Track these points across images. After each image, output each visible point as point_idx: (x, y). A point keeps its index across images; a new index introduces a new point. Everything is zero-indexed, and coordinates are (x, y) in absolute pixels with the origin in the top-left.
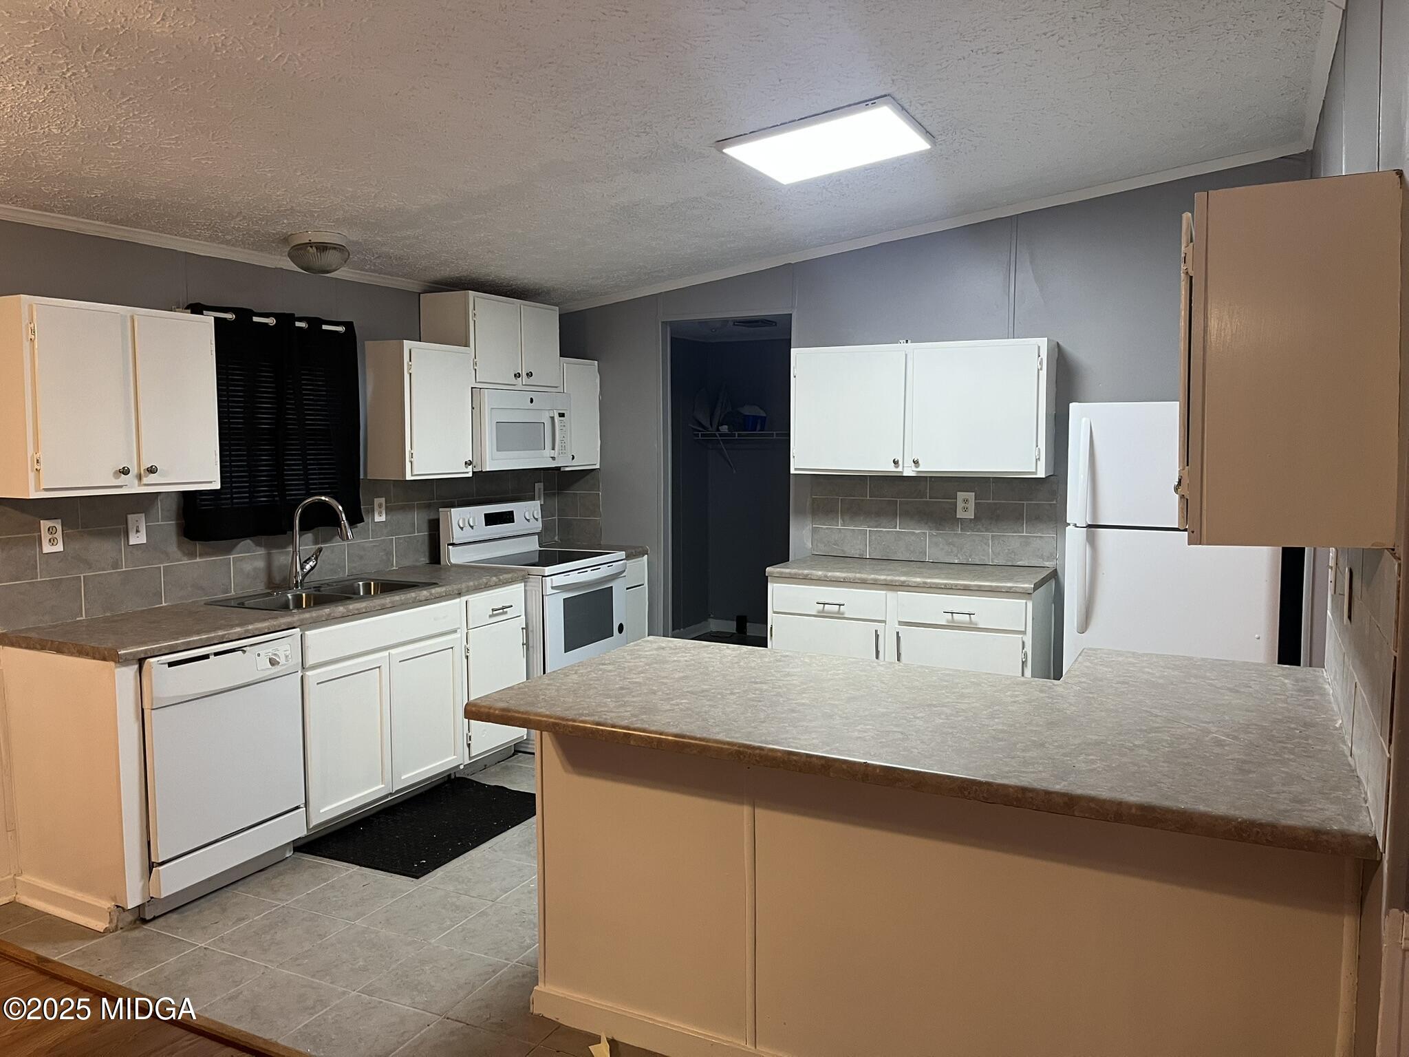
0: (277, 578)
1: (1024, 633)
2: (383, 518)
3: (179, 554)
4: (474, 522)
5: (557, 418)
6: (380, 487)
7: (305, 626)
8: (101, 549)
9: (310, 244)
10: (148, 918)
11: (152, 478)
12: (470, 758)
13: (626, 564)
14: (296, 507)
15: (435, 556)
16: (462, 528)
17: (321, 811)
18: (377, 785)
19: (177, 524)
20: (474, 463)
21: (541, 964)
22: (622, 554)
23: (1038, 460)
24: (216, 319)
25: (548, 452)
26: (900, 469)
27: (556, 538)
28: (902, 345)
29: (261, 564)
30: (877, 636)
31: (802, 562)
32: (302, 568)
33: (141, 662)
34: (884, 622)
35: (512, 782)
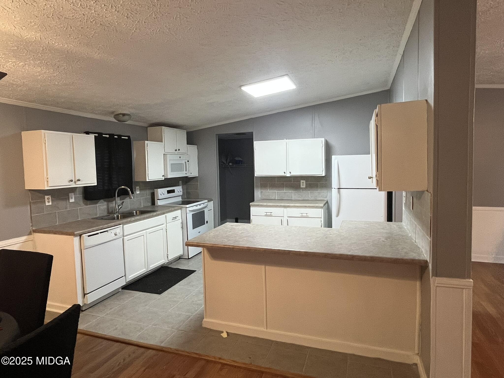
0: (110, 211)
1: (321, 218)
2: (139, 192)
3: (83, 205)
4: (164, 193)
5: (187, 162)
6: (138, 183)
7: (124, 224)
8: (61, 204)
9: (120, 114)
10: (83, 310)
11: (79, 183)
12: (168, 260)
13: (208, 204)
14: (116, 189)
15: (153, 203)
16: (161, 195)
17: (129, 277)
18: (143, 269)
19: (83, 196)
20: (165, 176)
21: (205, 312)
22: (206, 201)
23: (323, 171)
24: (95, 136)
25: (185, 172)
26: (286, 174)
27: (185, 197)
28: (285, 140)
29: (105, 207)
30: (282, 221)
31: (259, 201)
32: (118, 208)
33: (80, 236)
34: (283, 217)
35: (180, 267)
